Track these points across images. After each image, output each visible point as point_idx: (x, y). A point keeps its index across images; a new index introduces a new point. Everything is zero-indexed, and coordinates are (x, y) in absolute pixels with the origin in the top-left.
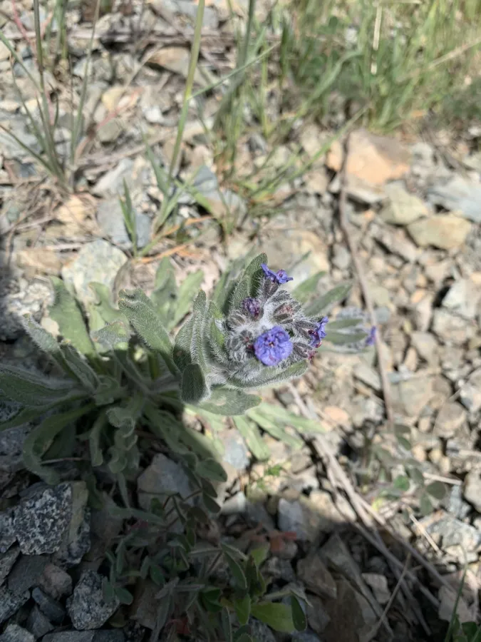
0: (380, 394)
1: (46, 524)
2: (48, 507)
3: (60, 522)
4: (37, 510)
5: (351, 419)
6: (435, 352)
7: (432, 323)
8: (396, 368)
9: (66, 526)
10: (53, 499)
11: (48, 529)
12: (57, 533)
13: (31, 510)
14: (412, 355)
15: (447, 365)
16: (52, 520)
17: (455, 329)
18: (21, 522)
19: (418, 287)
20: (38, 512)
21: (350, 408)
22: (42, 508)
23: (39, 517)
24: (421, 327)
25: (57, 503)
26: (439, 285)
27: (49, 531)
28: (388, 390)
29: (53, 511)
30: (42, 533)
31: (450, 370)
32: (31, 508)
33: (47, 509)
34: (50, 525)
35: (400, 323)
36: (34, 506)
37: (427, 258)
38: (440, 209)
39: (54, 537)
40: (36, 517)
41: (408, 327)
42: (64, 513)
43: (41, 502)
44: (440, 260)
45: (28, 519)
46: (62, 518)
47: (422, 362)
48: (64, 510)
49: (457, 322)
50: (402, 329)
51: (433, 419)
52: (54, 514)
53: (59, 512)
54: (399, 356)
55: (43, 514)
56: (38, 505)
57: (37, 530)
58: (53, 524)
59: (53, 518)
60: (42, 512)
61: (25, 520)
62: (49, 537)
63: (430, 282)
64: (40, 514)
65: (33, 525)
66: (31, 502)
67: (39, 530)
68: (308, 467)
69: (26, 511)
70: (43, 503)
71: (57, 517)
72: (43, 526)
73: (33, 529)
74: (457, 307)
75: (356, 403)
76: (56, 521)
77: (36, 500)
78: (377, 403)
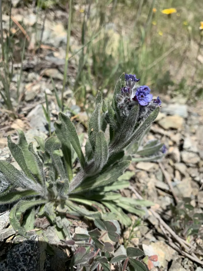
0: (170, 193)
1: (26, 259)
2: (26, 249)
3: (34, 258)
4: (20, 252)
5: (161, 207)
6: (186, 171)
7: (181, 158)
8: (173, 180)
9: (38, 261)
10: (29, 245)
11: (28, 262)
12: (33, 265)
13: (16, 252)
14: (177, 173)
15: (193, 175)
16: (29, 257)
17: (191, 158)
18: (12, 261)
19: (170, 146)
20: (21, 253)
21: (159, 202)
22: (23, 250)
23: (22, 256)
24: (177, 161)
25: (31, 246)
26: (178, 143)
27: (28, 264)
28: (173, 190)
29: (30, 251)
30: (25, 265)
31: (195, 177)
32: (16, 251)
33: (26, 250)
34: (28, 260)
35: (168, 161)
36: (18, 250)
37: (170, 133)
38: (168, 115)
39: (32, 267)
40: (20, 256)
41: (171, 163)
42: (36, 253)
43: (22, 248)
44: (175, 134)
45: (15, 258)
46: (35, 255)
47: (183, 176)
48: (36, 251)
49: (191, 155)
50: (169, 164)
51: (196, 200)
52: (30, 253)
53: (33, 252)
54: (172, 176)
55: (24, 254)
56: (20, 249)
57: (21, 264)
58: (30, 259)
59: (30, 255)
60: (23, 252)
61: (14, 259)
62: (29, 267)
63: (175, 143)
64: (22, 254)
65: (19, 261)
66: (16, 249)
67: (23, 263)
68: (148, 231)
69: (14, 254)
70: (23, 248)
71: (32, 255)
72: (25, 260)
73: (19, 263)
74: (189, 148)
75: (160, 200)
76: (32, 257)
77: (19, 247)
78: (170, 197)
